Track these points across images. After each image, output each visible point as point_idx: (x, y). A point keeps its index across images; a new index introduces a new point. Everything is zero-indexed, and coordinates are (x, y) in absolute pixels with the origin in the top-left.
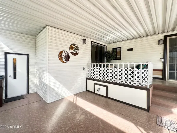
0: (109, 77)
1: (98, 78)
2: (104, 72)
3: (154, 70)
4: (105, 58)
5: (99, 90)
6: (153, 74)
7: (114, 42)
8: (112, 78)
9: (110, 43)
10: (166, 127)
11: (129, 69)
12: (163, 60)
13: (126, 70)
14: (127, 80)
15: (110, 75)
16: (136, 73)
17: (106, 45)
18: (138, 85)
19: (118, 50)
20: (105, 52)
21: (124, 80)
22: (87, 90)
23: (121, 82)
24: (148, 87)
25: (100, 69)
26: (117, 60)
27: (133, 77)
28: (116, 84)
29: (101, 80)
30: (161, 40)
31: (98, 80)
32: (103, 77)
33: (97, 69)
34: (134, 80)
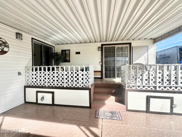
0: (56, 81)
1: (42, 84)
2: (49, 77)
3: (95, 72)
4: (53, 60)
5: (43, 98)
6: (94, 75)
7: (62, 44)
8: (59, 83)
9: (58, 44)
10: (101, 117)
11: (75, 71)
12: (101, 63)
13: (72, 73)
14: (73, 83)
15: (56, 79)
16: (80, 75)
17: (54, 45)
18: (83, 86)
19: (67, 52)
20: (53, 53)
21: (71, 83)
22: (26, 102)
23: (68, 86)
24: (90, 87)
25: (44, 73)
26: (66, 63)
27: (78, 79)
28: (63, 88)
29: (45, 86)
30: (100, 47)
31: (42, 87)
32: (49, 82)
33: (40, 73)
34: (80, 82)
